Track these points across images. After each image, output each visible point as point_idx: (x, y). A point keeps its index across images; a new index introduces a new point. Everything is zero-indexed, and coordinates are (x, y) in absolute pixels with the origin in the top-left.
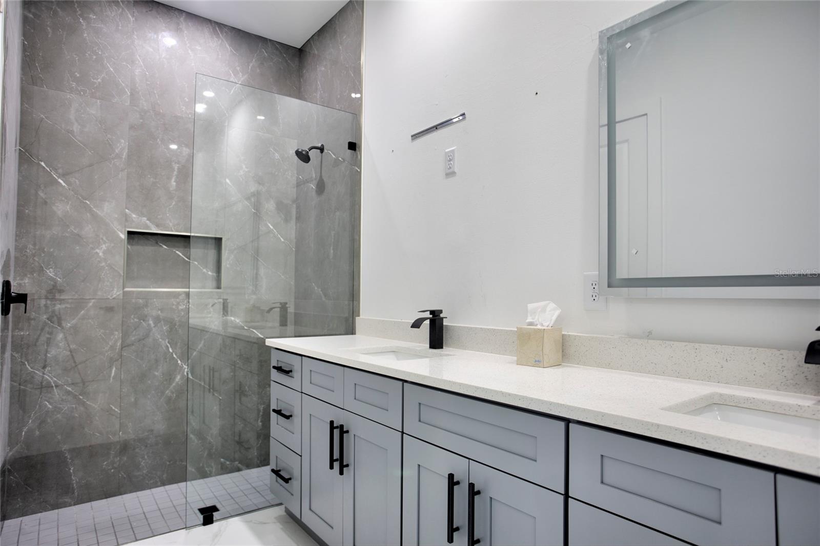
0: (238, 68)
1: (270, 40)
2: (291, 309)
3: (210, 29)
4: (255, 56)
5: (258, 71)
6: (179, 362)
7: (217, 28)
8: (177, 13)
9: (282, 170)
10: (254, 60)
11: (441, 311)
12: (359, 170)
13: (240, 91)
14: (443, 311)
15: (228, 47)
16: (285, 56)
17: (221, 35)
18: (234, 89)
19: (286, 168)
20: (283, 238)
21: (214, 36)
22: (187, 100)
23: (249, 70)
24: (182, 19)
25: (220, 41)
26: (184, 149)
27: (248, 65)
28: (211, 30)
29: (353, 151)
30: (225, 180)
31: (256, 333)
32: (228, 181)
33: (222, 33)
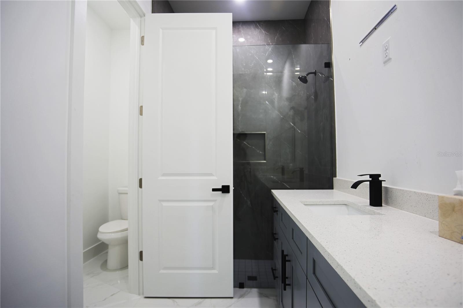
0: (269, 41)
1: (286, 20)
2: (306, 172)
3: (253, 25)
4: (278, 32)
5: (280, 39)
6: (245, 198)
7: (258, 24)
8: (238, 24)
9: (297, 91)
10: (278, 34)
11: (379, 176)
12: (332, 80)
13: (271, 53)
14: (381, 175)
15: (263, 31)
16: (295, 26)
17: (259, 27)
18: (267, 53)
19: (299, 89)
20: (300, 131)
21: (256, 28)
22: (244, 65)
23: (275, 41)
24: (240, 26)
25: (259, 30)
26: (244, 89)
27: (275, 38)
28: (255, 26)
29: (329, 68)
30: (265, 102)
31: (285, 185)
32: (267, 102)
33: (260, 26)
